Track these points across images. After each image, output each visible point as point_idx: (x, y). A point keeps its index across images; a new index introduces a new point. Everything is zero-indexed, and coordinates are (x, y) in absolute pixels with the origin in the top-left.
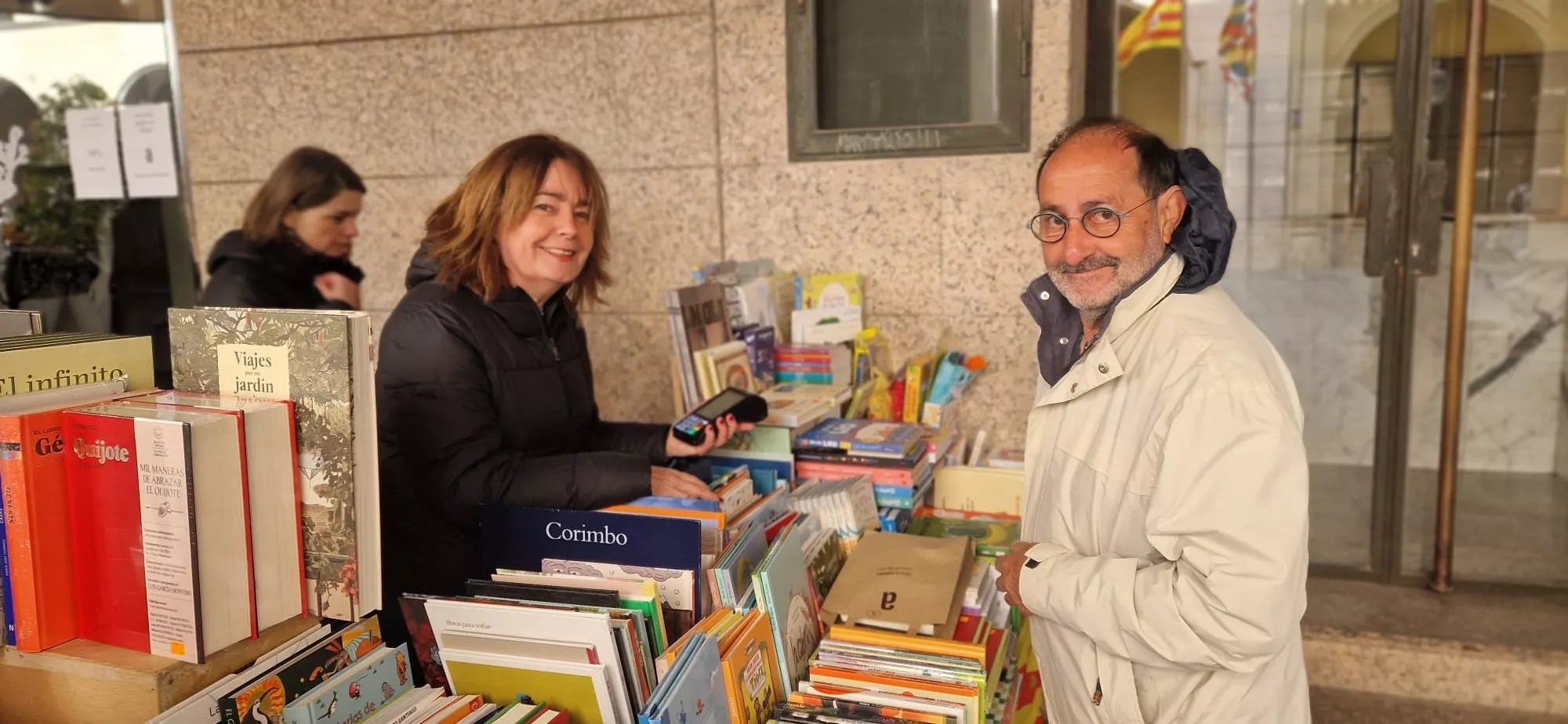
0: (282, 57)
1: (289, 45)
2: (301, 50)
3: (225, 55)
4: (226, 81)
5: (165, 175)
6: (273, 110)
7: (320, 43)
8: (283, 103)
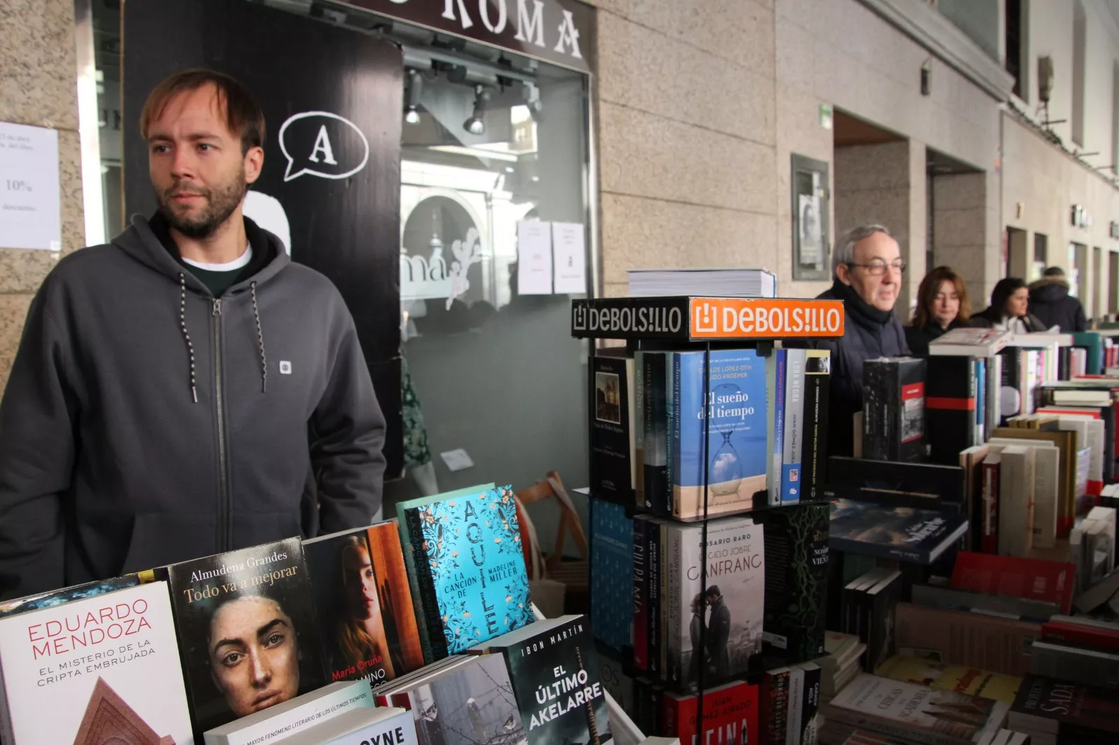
0: (652, 205)
1: (655, 199)
2: (660, 203)
3: (628, 198)
4: (626, 216)
5: (578, 276)
6: (647, 237)
7: (667, 201)
8: (651, 234)
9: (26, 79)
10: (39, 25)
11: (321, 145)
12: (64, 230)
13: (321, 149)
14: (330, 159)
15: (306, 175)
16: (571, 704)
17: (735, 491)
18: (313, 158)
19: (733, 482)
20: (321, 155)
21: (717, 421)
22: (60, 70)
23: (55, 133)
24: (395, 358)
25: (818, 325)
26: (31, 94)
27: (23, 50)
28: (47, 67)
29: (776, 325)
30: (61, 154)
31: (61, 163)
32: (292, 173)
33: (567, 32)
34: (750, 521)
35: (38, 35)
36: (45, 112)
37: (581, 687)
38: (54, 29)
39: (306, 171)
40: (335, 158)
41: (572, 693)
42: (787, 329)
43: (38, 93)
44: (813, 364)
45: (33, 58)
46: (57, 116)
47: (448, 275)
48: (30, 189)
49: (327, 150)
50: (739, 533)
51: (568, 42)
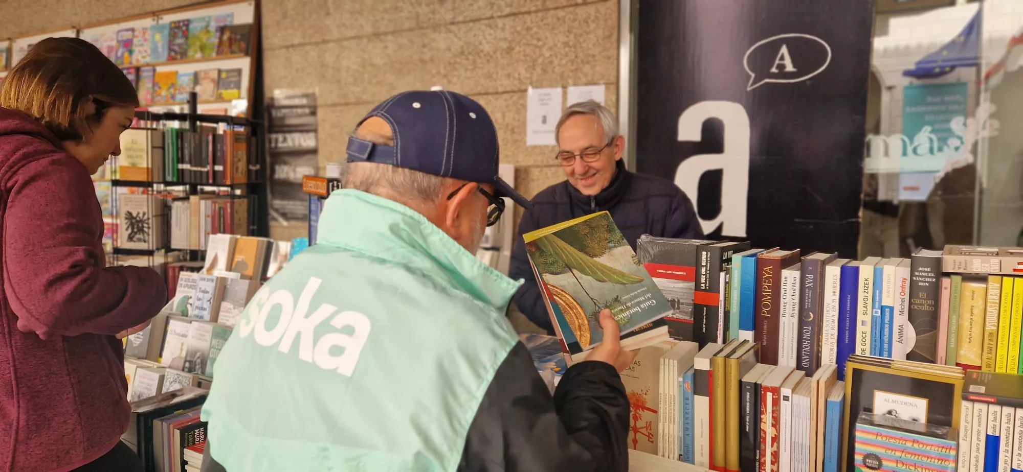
9: (594, 63)
10: (601, 34)
11: (782, 58)
13: (781, 62)
15: (767, 84)
18: (774, 70)
20: (781, 67)
22: (608, 53)
23: (603, 86)
24: (854, 220)
28: (602, 55)
30: (606, 96)
32: (752, 84)
35: (600, 39)
36: (600, 77)
38: (608, 33)
39: (767, 80)
40: (794, 66)
43: (598, 68)
46: (606, 78)
49: (787, 61)
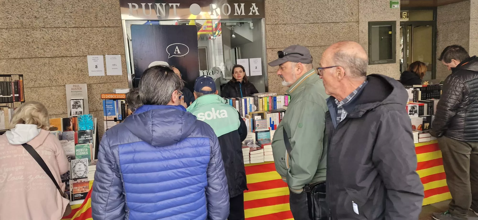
3: (277, 49)
5: (259, 71)
9: (115, 47)
10: (117, 38)
11: (177, 50)
12: (123, 72)
14: (179, 52)
15: (173, 57)
16: (86, 138)
17: (111, 117)
18: (175, 53)
19: (111, 116)
20: (177, 52)
21: (107, 108)
22: (121, 44)
23: (120, 56)
25: (121, 97)
26: (116, 50)
27: (114, 43)
28: (118, 45)
29: (114, 97)
30: (121, 59)
31: (121, 60)
32: (169, 57)
33: (254, 9)
34: (114, 121)
35: (117, 40)
36: (118, 52)
37: (89, 137)
38: (119, 38)
39: (173, 56)
41: (87, 137)
42: (116, 97)
43: (117, 49)
44: (122, 102)
45: (116, 44)
46: (121, 53)
47: (215, 74)
48: (116, 65)
49: (178, 51)
50: (112, 123)
51: (254, 11)
